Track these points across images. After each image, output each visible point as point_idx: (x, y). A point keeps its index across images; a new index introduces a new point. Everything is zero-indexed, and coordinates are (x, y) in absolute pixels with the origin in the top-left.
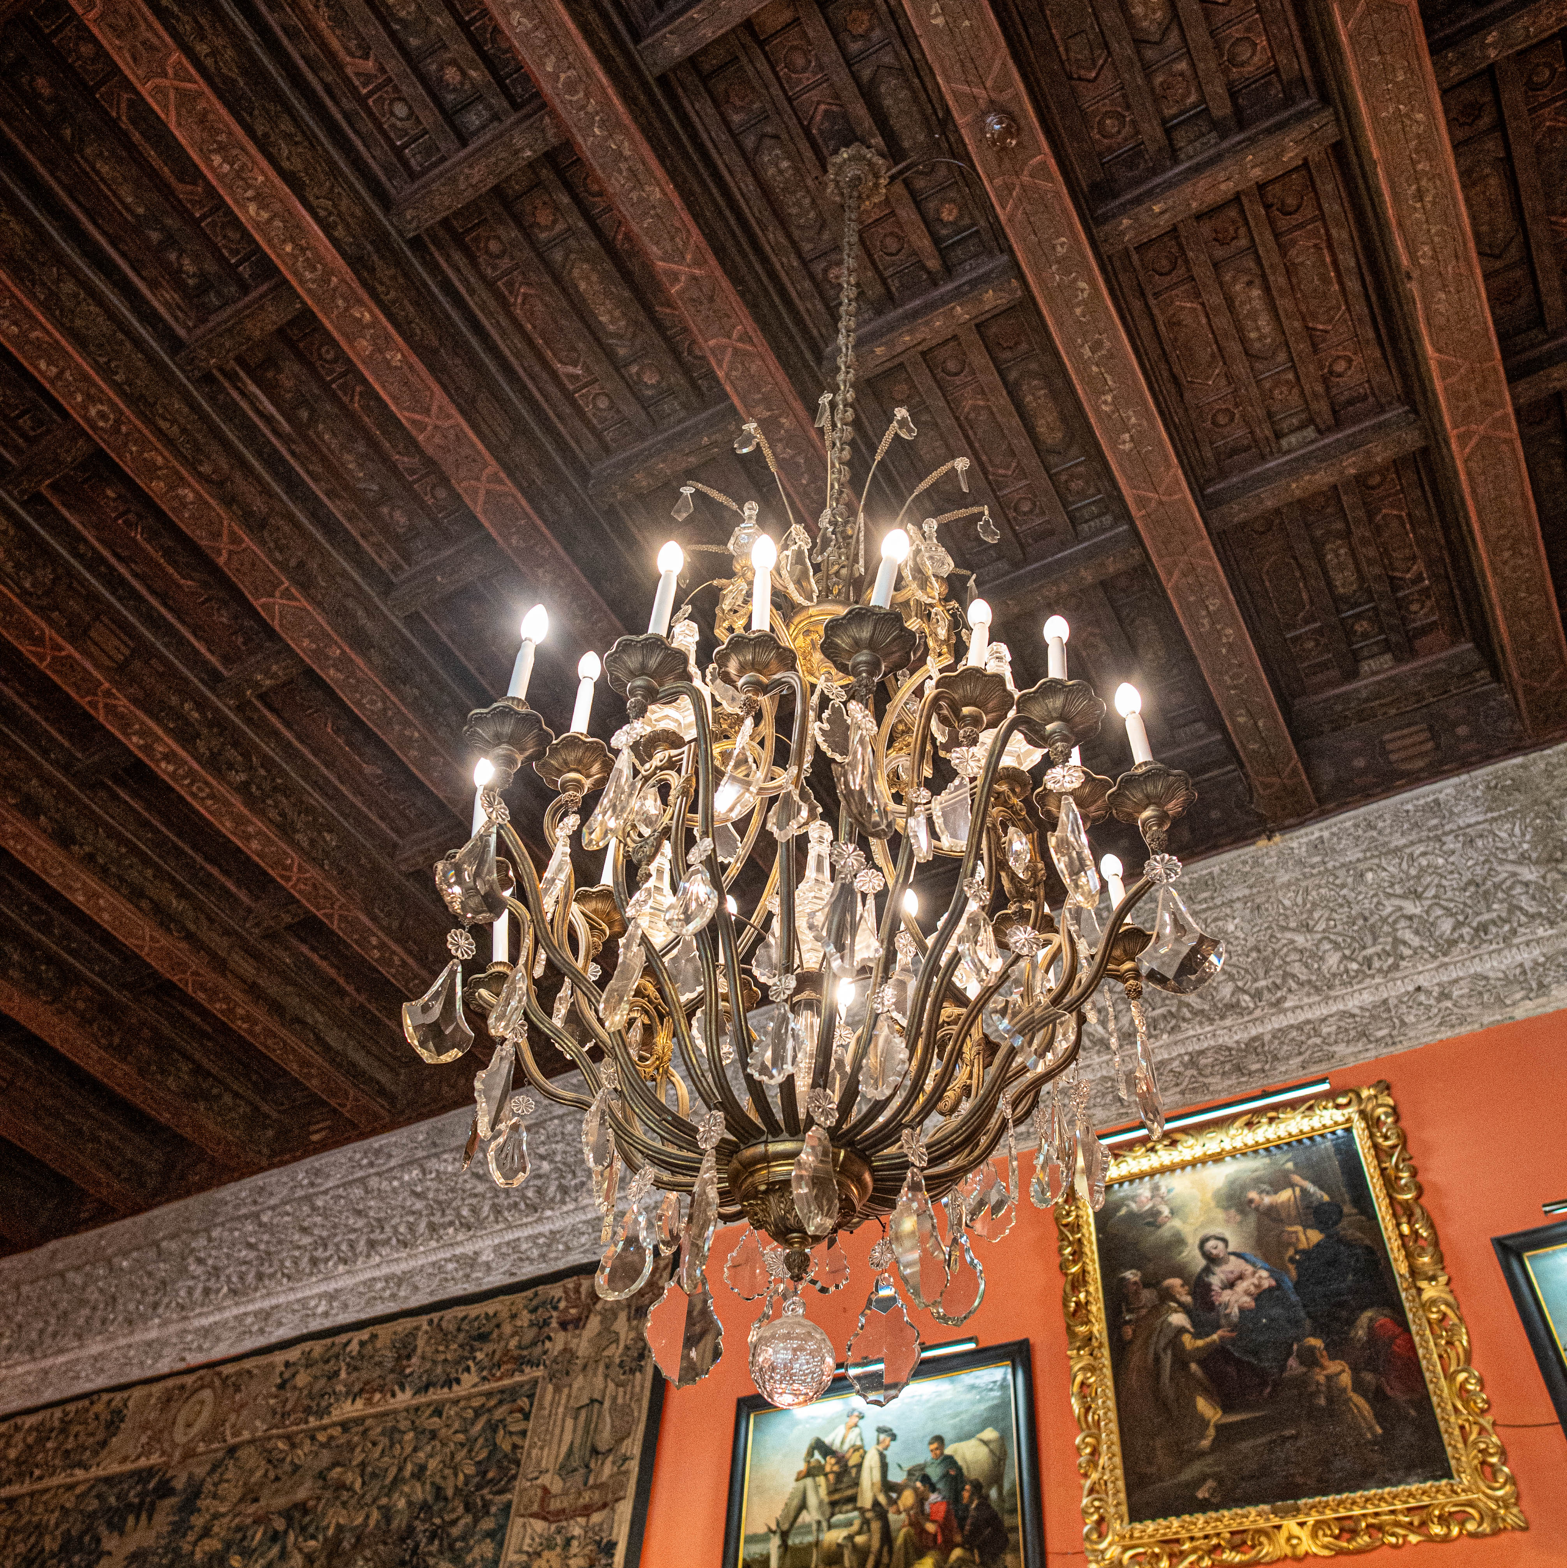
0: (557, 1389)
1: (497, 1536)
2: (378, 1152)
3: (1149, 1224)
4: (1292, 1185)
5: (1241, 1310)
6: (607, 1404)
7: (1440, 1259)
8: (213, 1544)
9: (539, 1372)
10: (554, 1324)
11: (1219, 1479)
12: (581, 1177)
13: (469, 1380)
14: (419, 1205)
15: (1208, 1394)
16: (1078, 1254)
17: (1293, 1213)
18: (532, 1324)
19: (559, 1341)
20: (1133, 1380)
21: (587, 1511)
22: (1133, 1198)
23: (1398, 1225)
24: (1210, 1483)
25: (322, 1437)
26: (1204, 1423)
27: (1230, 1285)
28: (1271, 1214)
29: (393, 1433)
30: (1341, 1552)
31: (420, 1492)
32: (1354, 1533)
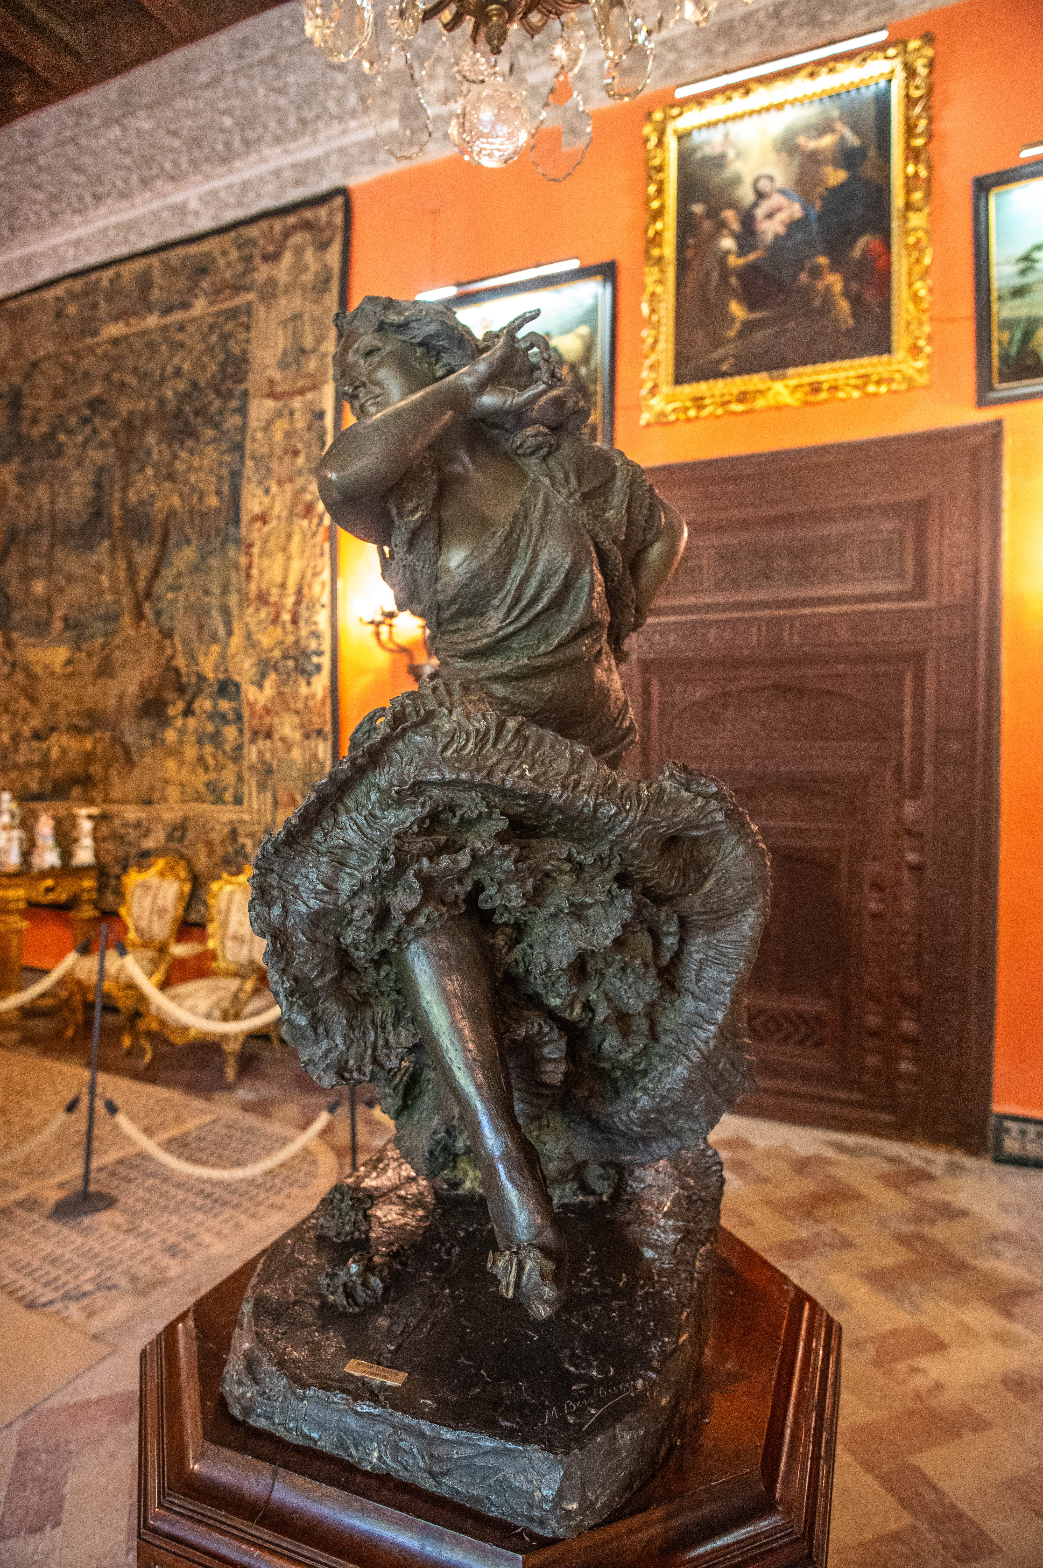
0: (268, 308)
1: (242, 410)
2: (80, 112)
3: (717, 166)
4: (835, 131)
5: (775, 236)
6: (307, 317)
7: (928, 195)
8: (42, 428)
9: (251, 296)
10: (257, 258)
11: (739, 357)
12: (260, 130)
13: (200, 306)
14: (127, 161)
15: (739, 298)
16: (660, 192)
17: (830, 156)
18: (241, 259)
19: (263, 272)
20: (689, 290)
21: (302, 391)
22: (709, 142)
23: (906, 166)
24: (731, 361)
25: (99, 351)
26: (732, 319)
27: (770, 216)
28: (812, 159)
29: (151, 346)
30: (807, 404)
31: (182, 385)
32: (818, 391)
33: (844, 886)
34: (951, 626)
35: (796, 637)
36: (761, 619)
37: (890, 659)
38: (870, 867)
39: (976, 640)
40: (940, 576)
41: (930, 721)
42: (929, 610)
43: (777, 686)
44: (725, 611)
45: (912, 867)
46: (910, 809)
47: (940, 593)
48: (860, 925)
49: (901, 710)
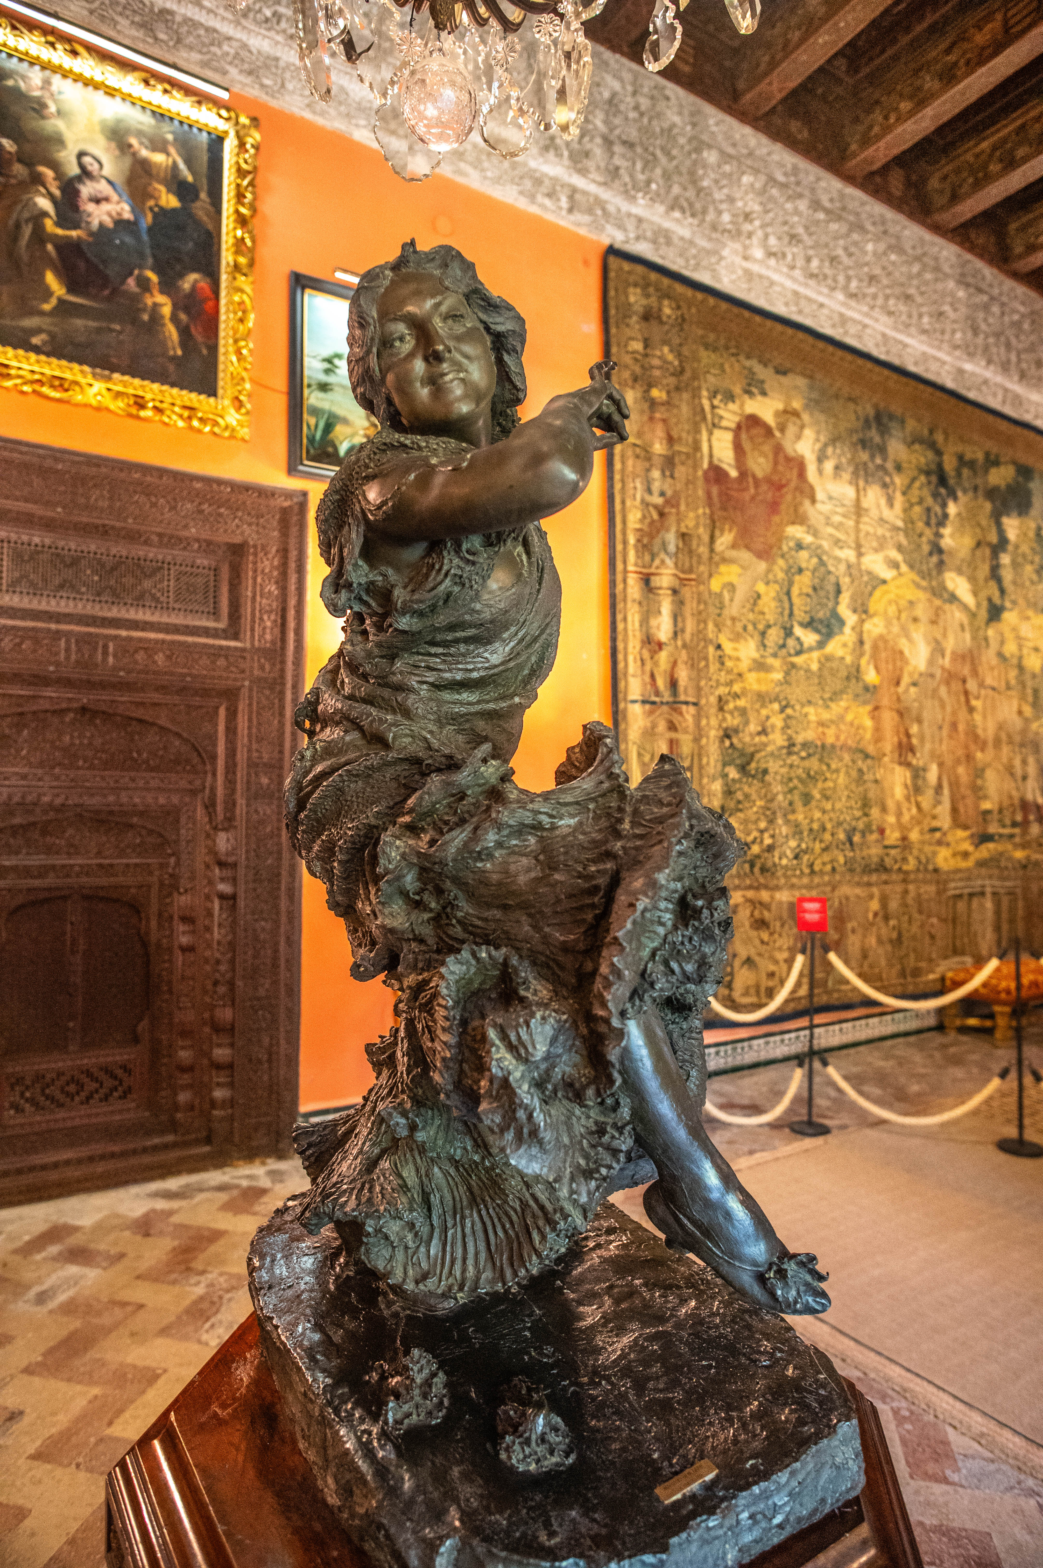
3: (34, 109)
4: (168, 154)
5: (101, 225)
7: (252, 265)
11: (53, 336)
15: (58, 274)
17: (162, 174)
22: (24, 77)
23: (235, 228)
24: (44, 336)
26: (49, 292)
27: (96, 201)
28: (144, 167)
32: (142, 407)
33: (154, 924)
34: (262, 668)
35: (111, 660)
36: (68, 634)
37: (206, 693)
38: (183, 900)
39: (283, 684)
40: (253, 621)
41: (241, 756)
42: (243, 650)
43: (84, 710)
44: (23, 618)
45: (222, 897)
46: (223, 842)
47: (253, 636)
48: (170, 961)
49: (215, 745)
